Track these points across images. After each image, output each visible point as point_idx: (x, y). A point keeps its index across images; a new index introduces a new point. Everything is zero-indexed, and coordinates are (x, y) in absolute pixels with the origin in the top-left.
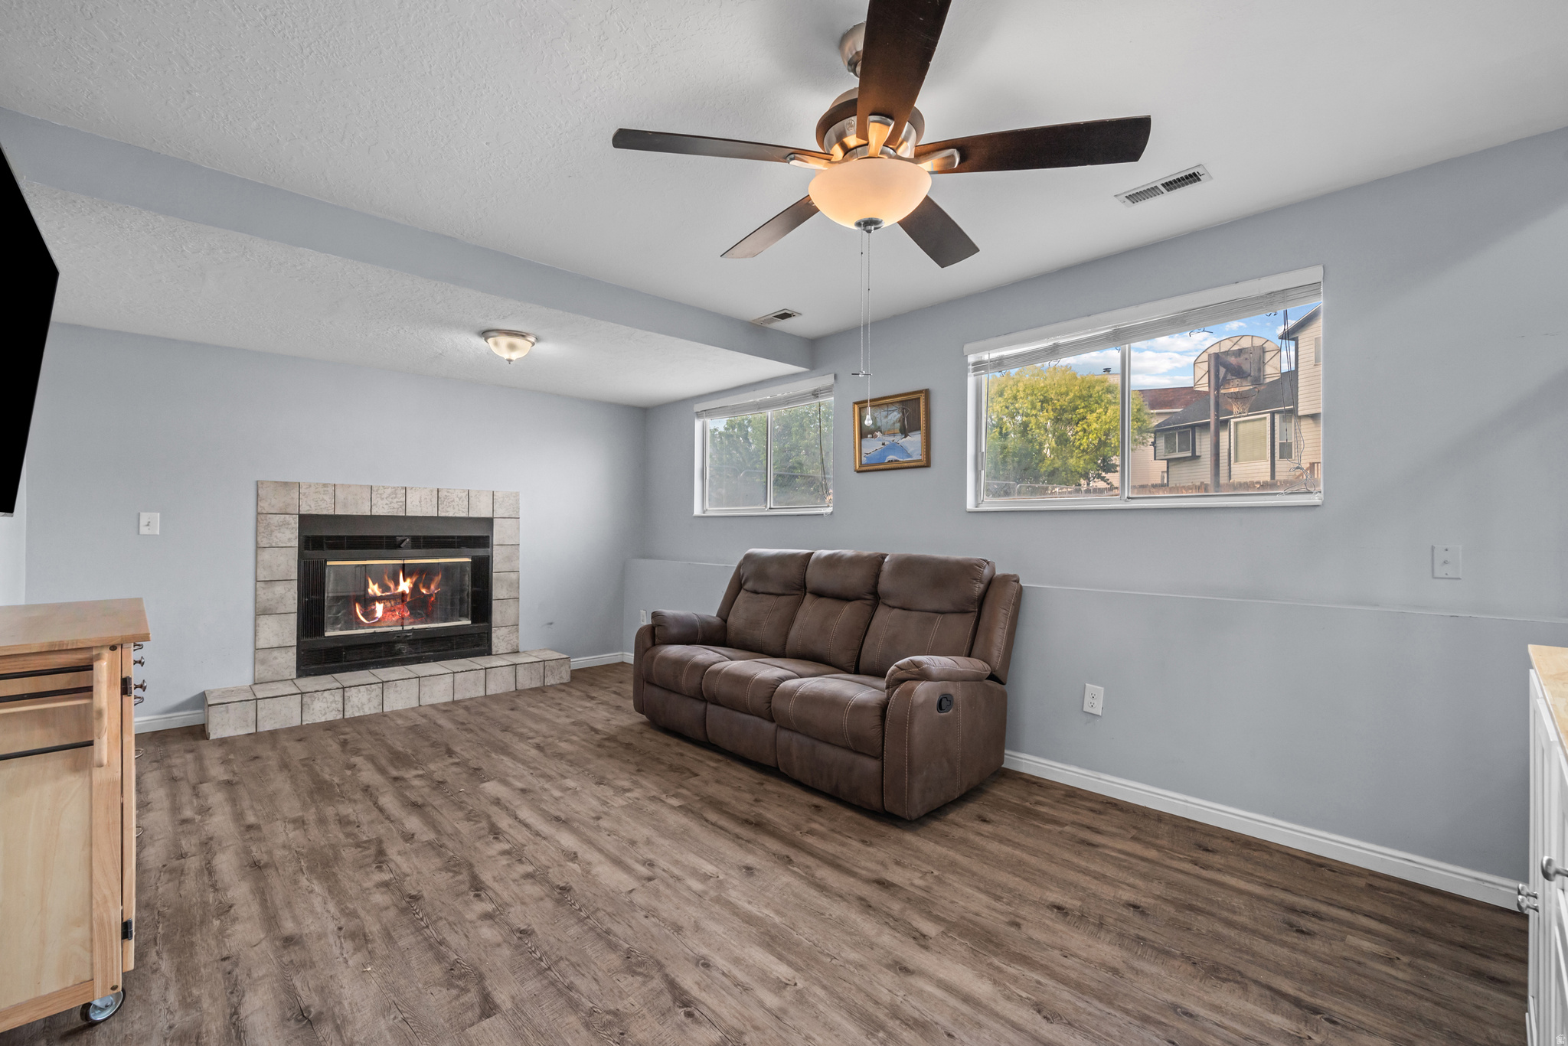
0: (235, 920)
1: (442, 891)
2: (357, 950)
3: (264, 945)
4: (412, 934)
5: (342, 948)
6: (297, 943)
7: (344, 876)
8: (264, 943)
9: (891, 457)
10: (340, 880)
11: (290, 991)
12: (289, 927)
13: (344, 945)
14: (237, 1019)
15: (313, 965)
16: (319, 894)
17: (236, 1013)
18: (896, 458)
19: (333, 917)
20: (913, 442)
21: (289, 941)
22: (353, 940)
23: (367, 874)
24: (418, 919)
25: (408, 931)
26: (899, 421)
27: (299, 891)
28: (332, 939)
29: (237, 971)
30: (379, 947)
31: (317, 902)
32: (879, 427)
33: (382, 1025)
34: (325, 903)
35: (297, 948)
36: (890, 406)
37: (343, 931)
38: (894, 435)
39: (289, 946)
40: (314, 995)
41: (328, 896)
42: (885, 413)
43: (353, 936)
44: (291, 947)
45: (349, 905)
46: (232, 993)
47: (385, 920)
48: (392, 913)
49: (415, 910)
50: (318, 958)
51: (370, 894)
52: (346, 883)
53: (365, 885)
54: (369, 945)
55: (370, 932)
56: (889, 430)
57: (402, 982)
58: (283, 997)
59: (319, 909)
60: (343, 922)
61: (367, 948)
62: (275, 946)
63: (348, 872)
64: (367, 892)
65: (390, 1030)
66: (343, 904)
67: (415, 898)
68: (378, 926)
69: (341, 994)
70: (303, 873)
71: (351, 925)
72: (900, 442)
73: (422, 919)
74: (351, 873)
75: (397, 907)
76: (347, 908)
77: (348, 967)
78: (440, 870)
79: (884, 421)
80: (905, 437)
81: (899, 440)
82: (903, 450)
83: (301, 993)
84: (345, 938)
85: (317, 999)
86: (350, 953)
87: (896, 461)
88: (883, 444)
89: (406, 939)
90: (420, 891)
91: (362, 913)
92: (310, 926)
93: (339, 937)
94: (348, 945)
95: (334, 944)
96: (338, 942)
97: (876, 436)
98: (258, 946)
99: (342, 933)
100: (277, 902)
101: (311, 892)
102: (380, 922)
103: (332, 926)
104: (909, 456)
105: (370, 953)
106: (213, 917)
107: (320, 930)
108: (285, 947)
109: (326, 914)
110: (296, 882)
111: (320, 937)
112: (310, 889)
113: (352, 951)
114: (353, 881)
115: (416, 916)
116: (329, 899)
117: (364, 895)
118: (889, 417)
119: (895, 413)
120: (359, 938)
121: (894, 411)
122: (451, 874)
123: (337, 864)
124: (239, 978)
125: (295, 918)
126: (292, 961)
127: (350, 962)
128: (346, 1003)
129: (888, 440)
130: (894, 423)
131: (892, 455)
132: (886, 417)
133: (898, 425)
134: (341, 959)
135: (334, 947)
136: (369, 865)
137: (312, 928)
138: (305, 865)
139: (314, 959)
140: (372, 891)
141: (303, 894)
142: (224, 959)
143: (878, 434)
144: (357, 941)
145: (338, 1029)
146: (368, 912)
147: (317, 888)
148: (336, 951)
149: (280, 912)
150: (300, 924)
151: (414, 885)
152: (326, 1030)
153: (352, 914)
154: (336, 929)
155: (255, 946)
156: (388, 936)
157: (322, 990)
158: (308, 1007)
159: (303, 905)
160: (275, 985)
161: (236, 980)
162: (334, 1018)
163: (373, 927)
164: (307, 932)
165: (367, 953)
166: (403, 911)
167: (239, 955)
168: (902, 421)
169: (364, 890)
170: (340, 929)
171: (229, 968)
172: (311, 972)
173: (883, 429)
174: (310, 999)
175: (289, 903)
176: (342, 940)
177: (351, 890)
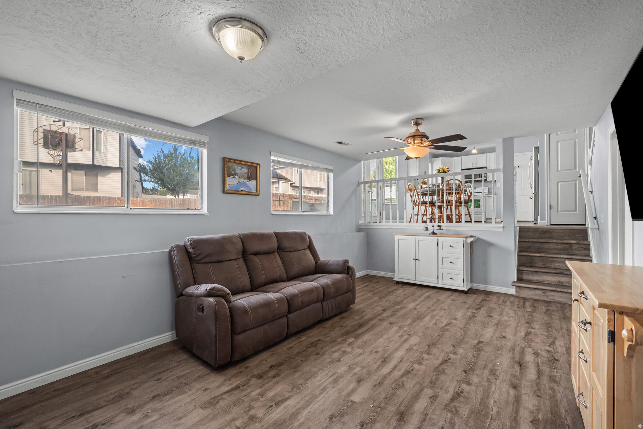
0: (532, 412)
1: (456, 368)
2: (496, 370)
3: (524, 392)
4: (478, 363)
5: (500, 373)
6: (513, 384)
7: (477, 399)
8: (523, 393)
9: (242, 189)
10: (481, 399)
11: (521, 372)
12: (512, 392)
13: (499, 373)
14: (538, 375)
15: (512, 374)
16: (493, 398)
17: (539, 377)
18: (245, 190)
19: (495, 385)
20: (252, 184)
21: (515, 387)
22: (495, 373)
23: (469, 393)
24: (472, 366)
25: (478, 364)
26: (247, 173)
27: (499, 406)
28: (501, 378)
29: (536, 389)
30: (490, 366)
31: (496, 396)
32: (237, 174)
33: (504, 353)
34: (494, 392)
35: (513, 383)
36: (243, 165)
37: (496, 378)
38: (244, 179)
39: (515, 385)
40: (515, 368)
41: (491, 394)
42: (240, 168)
43: (494, 374)
44: (515, 384)
45: (487, 385)
46: (539, 383)
47: (481, 372)
48: (477, 372)
49: (470, 368)
50: (509, 375)
51: (476, 383)
52: (480, 395)
53: (474, 388)
54: (492, 368)
55: (489, 371)
56: (242, 176)
57: (492, 356)
58: (524, 372)
59: (498, 391)
60: (493, 381)
61: (493, 368)
62: (520, 389)
63: (474, 400)
64: (476, 385)
65: (503, 351)
66: (489, 387)
67: (465, 372)
68: (485, 371)
69: (509, 363)
70: (492, 415)
71: (492, 378)
72: (247, 183)
73: (471, 365)
74: (474, 399)
75: (473, 373)
76: (488, 384)
77: (502, 368)
78: (446, 374)
79: (240, 171)
80: (249, 181)
81: (246, 181)
82: (248, 186)
83: (518, 370)
84: (497, 375)
85: (515, 366)
86: (499, 370)
87: (245, 191)
88: (239, 182)
89: (481, 363)
90: (461, 372)
91: (485, 379)
92: (505, 387)
93: (498, 377)
94: (498, 373)
95: (502, 376)
96: (500, 376)
97: (235, 177)
98: (526, 393)
99: (497, 377)
100: (511, 407)
101: (495, 402)
102: (483, 372)
103: (498, 382)
104: (251, 189)
105: (494, 367)
106: (541, 421)
107: (503, 383)
108: (517, 386)
109: (497, 387)
110: (498, 413)
111: (504, 381)
112: (495, 404)
113: (498, 370)
114: (477, 394)
115: (471, 366)
116: (491, 393)
117: (479, 384)
118: (242, 170)
119: (245, 169)
120: (493, 372)
121: (244, 168)
122: (445, 370)
123: (474, 409)
124: (535, 386)
125: (508, 394)
126: (517, 380)
127: (501, 368)
128: (509, 361)
129: (241, 180)
130: (244, 174)
131: (244, 188)
132: (241, 170)
133: (246, 175)
134: (503, 370)
135: (502, 375)
136: (464, 397)
137: (505, 386)
138: (488, 421)
139: (510, 375)
140: (475, 384)
141: (499, 403)
142: (539, 396)
143: (236, 176)
144: (494, 372)
145: (514, 358)
146: (483, 378)
147: (492, 402)
148: (502, 373)
149: (512, 401)
150: (507, 390)
151: (460, 376)
152: (517, 359)
153: (489, 381)
154: (497, 380)
155: (527, 394)
156: (485, 367)
157: (513, 367)
158: (518, 366)
159: (502, 398)
160: (525, 377)
161: (536, 386)
162: (514, 360)
163: (487, 372)
164: (507, 386)
165: (495, 367)
166: (473, 370)
167: (533, 394)
168: (248, 173)
169: (477, 387)
170: (496, 379)
171: (538, 392)
172: (513, 373)
173: (239, 175)
174: (517, 368)
175: (507, 403)
176: (498, 375)
177: (481, 391)
